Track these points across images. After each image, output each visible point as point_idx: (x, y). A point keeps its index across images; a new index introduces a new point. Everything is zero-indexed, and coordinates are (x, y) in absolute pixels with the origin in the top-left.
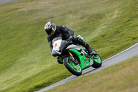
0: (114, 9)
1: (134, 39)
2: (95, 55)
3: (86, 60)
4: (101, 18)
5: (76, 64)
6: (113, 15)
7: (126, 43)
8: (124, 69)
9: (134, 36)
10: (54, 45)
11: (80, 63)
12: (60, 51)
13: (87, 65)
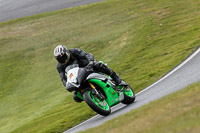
0: (121, 34)
1: (151, 75)
2: (126, 86)
3: (114, 94)
4: (102, 48)
5: (102, 100)
6: (120, 42)
7: (140, 82)
8: (137, 121)
9: (152, 72)
10: (68, 75)
11: (106, 98)
12: (77, 83)
13: (117, 100)
